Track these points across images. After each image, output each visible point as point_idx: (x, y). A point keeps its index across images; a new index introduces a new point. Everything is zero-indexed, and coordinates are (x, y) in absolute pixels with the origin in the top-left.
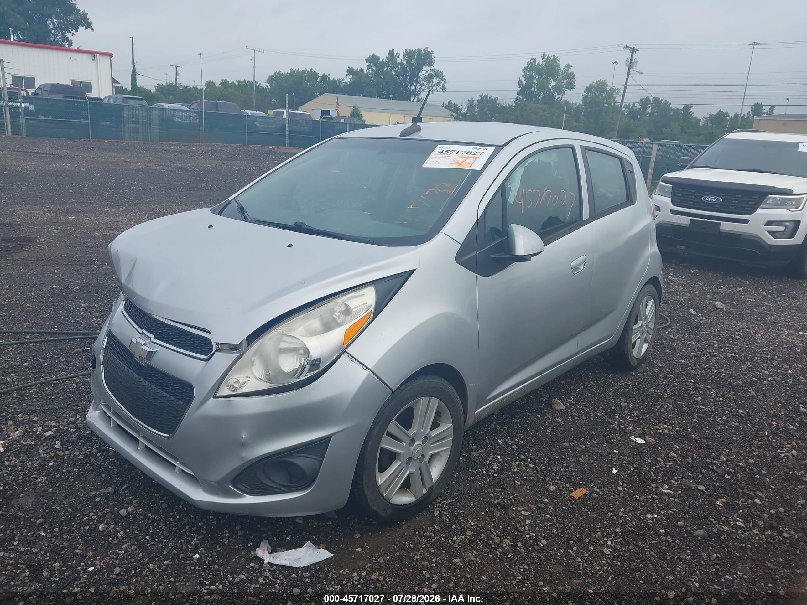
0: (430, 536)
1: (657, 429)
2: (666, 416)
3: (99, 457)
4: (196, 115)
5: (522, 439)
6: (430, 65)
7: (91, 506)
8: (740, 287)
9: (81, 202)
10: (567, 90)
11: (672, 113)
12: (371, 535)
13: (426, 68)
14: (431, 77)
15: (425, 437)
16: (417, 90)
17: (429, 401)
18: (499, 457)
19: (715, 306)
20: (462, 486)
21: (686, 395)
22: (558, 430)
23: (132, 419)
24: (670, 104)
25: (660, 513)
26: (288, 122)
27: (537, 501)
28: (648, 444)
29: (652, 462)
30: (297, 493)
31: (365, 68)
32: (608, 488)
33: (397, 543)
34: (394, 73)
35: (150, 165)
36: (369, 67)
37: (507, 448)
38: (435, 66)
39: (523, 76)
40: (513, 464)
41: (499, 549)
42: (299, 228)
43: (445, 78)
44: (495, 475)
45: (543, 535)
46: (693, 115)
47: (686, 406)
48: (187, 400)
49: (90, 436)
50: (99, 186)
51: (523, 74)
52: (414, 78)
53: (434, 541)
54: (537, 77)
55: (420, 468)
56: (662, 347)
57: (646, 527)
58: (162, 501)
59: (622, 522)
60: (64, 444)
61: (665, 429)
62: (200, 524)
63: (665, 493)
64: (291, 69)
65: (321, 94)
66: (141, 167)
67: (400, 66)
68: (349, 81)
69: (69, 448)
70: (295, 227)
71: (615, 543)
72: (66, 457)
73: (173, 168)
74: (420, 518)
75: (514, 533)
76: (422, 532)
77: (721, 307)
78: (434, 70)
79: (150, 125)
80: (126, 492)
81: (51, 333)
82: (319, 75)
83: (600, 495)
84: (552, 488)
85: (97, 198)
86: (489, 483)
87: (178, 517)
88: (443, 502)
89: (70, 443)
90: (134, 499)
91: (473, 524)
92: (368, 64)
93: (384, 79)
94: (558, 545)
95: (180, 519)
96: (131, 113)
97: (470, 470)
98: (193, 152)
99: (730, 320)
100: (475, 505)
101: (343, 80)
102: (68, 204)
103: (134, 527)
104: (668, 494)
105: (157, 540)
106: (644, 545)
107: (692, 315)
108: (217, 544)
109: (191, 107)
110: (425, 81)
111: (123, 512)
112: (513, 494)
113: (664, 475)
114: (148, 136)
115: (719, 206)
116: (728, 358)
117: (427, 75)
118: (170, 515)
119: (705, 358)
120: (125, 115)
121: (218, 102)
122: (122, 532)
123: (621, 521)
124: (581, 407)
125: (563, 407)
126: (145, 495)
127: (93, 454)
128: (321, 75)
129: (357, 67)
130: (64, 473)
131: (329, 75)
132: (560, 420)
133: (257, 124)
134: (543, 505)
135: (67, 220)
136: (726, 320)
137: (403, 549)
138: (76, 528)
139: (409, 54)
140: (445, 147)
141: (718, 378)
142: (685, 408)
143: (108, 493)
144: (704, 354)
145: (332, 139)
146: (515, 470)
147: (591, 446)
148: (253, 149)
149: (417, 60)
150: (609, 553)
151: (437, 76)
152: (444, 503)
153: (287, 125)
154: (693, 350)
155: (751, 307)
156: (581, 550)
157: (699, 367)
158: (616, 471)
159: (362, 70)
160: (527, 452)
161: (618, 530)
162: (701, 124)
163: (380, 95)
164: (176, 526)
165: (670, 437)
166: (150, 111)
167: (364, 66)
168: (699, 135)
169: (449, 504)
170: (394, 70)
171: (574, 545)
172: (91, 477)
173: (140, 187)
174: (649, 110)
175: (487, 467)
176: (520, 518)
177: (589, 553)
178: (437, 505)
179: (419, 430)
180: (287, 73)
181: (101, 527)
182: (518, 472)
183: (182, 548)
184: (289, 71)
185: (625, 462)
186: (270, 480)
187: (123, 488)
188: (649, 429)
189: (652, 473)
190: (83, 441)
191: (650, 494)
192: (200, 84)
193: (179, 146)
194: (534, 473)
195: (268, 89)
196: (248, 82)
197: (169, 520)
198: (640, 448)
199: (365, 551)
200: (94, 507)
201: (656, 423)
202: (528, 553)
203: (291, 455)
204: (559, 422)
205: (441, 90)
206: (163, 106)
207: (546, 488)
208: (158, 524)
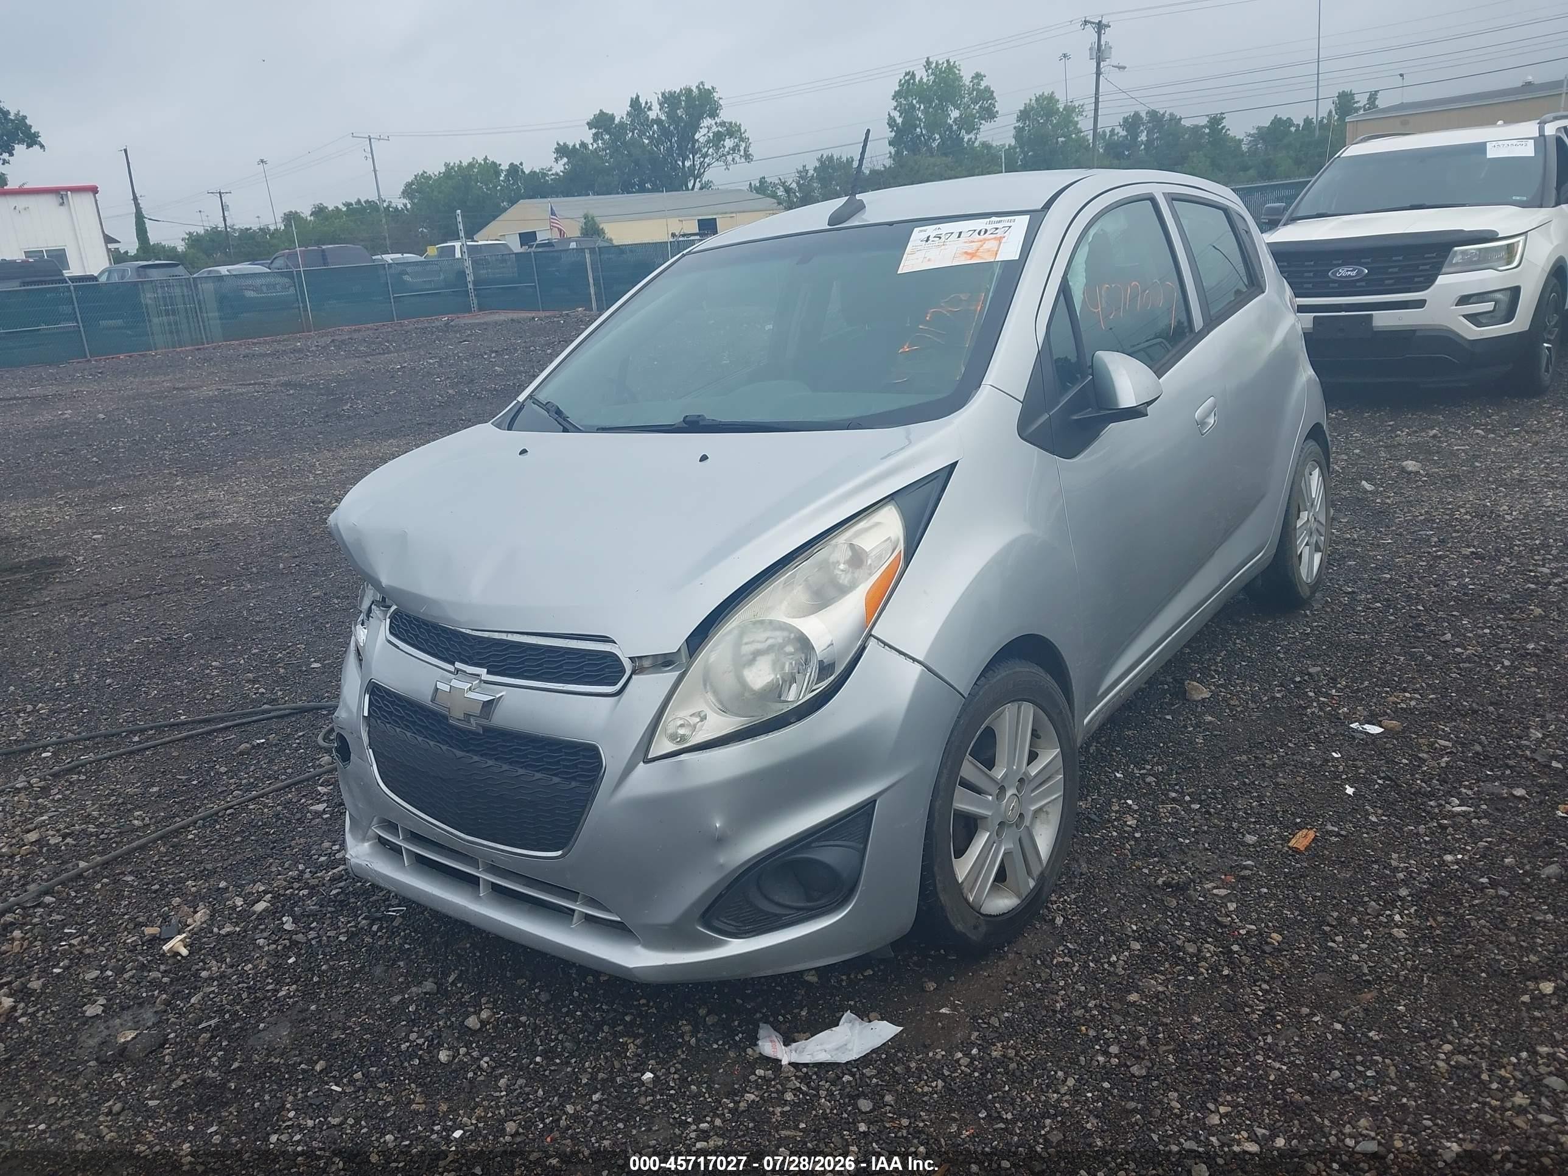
0: (1067, 963)
1: (1393, 703)
2: (1400, 677)
3: (377, 932)
4: (287, 280)
5: (1158, 764)
6: (713, 114)
7: (404, 1023)
8: (1432, 428)
9: (123, 477)
10: (983, 122)
11: (1187, 136)
12: (955, 982)
13: (707, 122)
14: (718, 138)
15: (1021, 780)
16: (697, 168)
17: (1019, 708)
18: (1130, 802)
19: (1403, 470)
20: (1084, 865)
21: (1421, 635)
22: (1215, 736)
23: (462, 839)
24: (1181, 119)
25: (1464, 849)
26: (468, 263)
27: (1231, 867)
28: (1388, 732)
29: (1411, 761)
30: (825, 918)
31: (588, 140)
32: (1351, 822)
33: (1010, 986)
34: (646, 141)
35: (227, 387)
36: (596, 138)
37: (1138, 784)
38: (725, 115)
39: (895, 109)
40: (1161, 810)
41: (1203, 963)
42: (693, 425)
43: (747, 135)
44: (1137, 835)
45: (1270, 924)
46: (1228, 132)
47: (1429, 654)
48: (589, 776)
49: (342, 897)
50: (145, 442)
51: (895, 104)
52: (686, 143)
53: (1077, 971)
54: (922, 107)
55: (1020, 840)
56: (1337, 557)
57: (1452, 878)
58: (536, 991)
59: (1403, 877)
60: (300, 920)
61: (1410, 700)
62: (628, 1018)
63: (1459, 814)
64: (447, 165)
65: (513, 202)
66: (211, 393)
67: (655, 126)
68: (562, 169)
69: (312, 926)
70: (685, 425)
71: (1409, 915)
72: (313, 942)
73: (275, 386)
74: (1032, 935)
75: (1216, 930)
76: (1049, 959)
77: (1414, 469)
78: (723, 124)
79: (201, 312)
80: (459, 985)
81: (177, 725)
82: (502, 167)
83: (1342, 836)
84: (1251, 839)
85: (151, 465)
86: (1132, 851)
87: (578, 1013)
88: (1062, 899)
89: (308, 916)
90: (481, 995)
91: (1135, 928)
92: (594, 131)
93: (630, 155)
94: (1305, 939)
95: (583, 1015)
96: (160, 295)
97: (1087, 835)
98: (300, 351)
99: (1439, 489)
100: (1124, 895)
101: (550, 170)
102: (99, 484)
103: (503, 1047)
104: (1464, 814)
105: (558, 1061)
106: (1461, 911)
107: (1366, 491)
108: (676, 1048)
109: (273, 265)
110: (710, 148)
111: (472, 1022)
112: (1183, 863)
113: (1443, 782)
114: (201, 334)
115: (1363, 284)
116: (1466, 557)
117: (711, 135)
118: (562, 1013)
119: (1424, 563)
120: (149, 302)
121: (324, 247)
122: (486, 1059)
123: (1401, 875)
124: (1239, 689)
125: (1206, 694)
126: (498, 985)
127: (362, 928)
128: (505, 167)
129: (573, 141)
130: (324, 972)
131: (521, 164)
132: (1210, 718)
133: (406, 278)
134: (1247, 872)
135: (110, 515)
136: (1432, 490)
137: (1026, 994)
138: (395, 1066)
139: (670, 100)
140: (931, 230)
141: (1465, 594)
142: (1430, 658)
143: (426, 993)
144: (1419, 556)
145: (684, 255)
146: (1170, 820)
147: (1287, 754)
148: (411, 326)
149: (687, 110)
150: (1404, 935)
151: (731, 134)
152: (1065, 901)
153: (467, 272)
154: (1396, 554)
155: (1468, 460)
156: (1352, 939)
157: (1419, 582)
158: (1353, 790)
159: (583, 145)
160: (1176, 785)
161: (1403, 892)
162: (1244, 148)
163: (627, 188)
164: (582, 1031)
165: (1425, 714)
166: (196, 286)
167: (588, 136)
168: (1245, 169)
169: (1075, 901)
170: (645, 135)
171: (1335, 933)
172: (378, 970)
173: (226, 430)
174: (1143, 137)
175: (1116, 823)
176: (1215, 903)
177: (1368, 942)
178: (1055, 907)
179: (1009, 768)
180: (440, 173)
181: (443, 1056)
182: (1177, 822)
183: (613, 1067)
184: (443, 170)
185: (1362, 771)
186: (771, 901)
187: (451, 980)
188: (1380, 705)
189: (1419, 782)
190: (333, 909)
191: (1432, 819)
192: (273, 221)
193: (268, 343)
194: (1206, 819)
195: (407, 210)
196: (365, 202)
197: (565, 1022)
198: (1378, 742)
199: (958, 1011)
200: (411, 1024)
201: (1387, 692)
202: (1257, 961)
203: (808, 847)
204: (1211, 722)
205: (743, 160)
206: (218, 272)
207: (1238, 842)
208: (547, 1032)
